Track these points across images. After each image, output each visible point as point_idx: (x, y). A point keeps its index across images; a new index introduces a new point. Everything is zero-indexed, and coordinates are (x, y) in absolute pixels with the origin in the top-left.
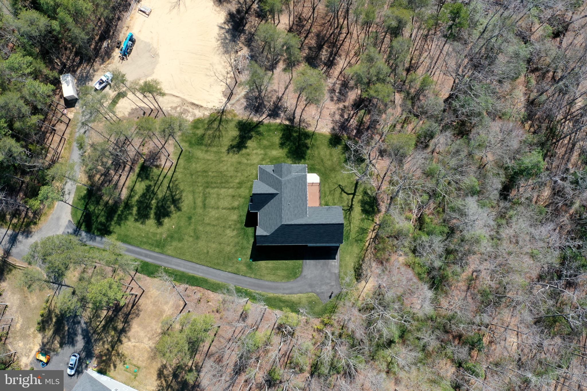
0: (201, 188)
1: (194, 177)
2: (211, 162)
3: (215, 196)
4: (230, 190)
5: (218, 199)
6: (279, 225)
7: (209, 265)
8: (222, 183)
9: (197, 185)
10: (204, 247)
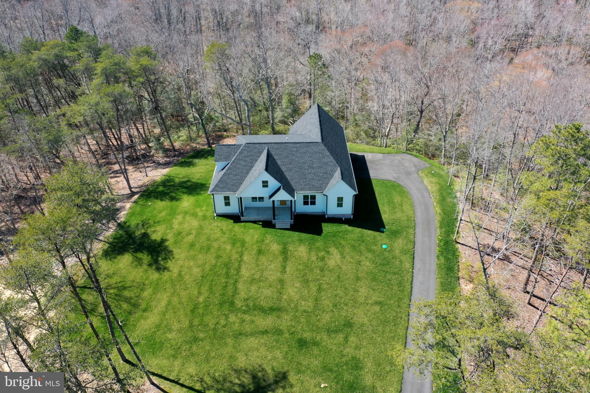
0: (232, 318)
1: (201, 335)
2: (175, 300)
3: (254, 288)
4: (245, 258)
5: (260, 281)
6: (322, 147)
7: (406, 300)
8: (227, 274)
9: (224, 326)
10: (368, 311)
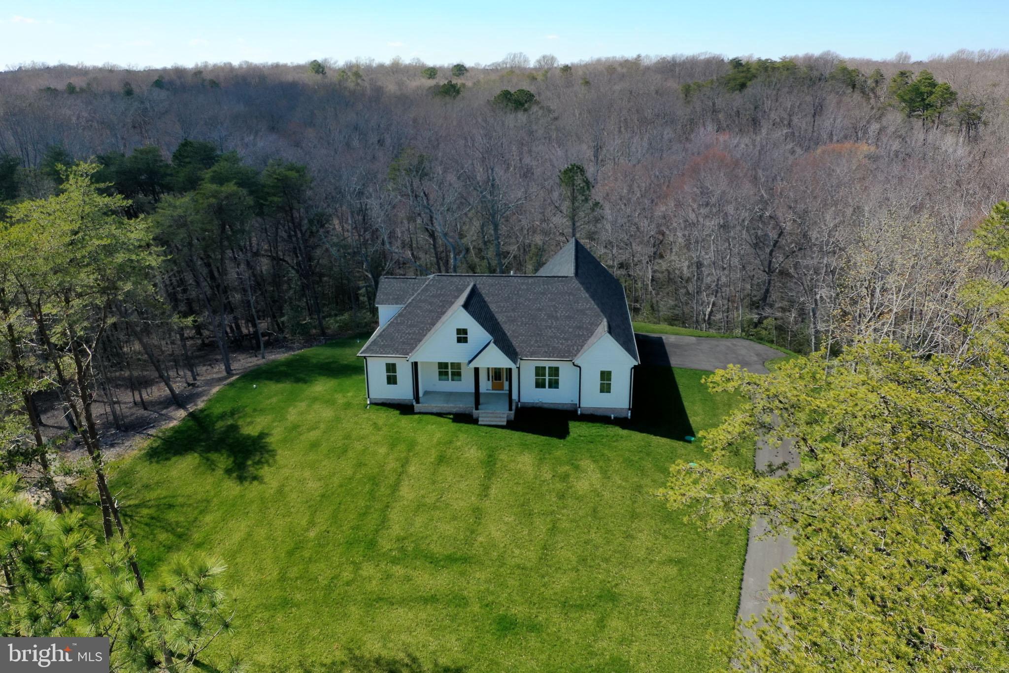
0: (368, 570)
1: (298, 597)
2: (261, 532)
3: (419, 521)
4: (412, 469)
5: (435, 508)
8: (372, 493)
9: (348, 584)
10: (652, 574)
